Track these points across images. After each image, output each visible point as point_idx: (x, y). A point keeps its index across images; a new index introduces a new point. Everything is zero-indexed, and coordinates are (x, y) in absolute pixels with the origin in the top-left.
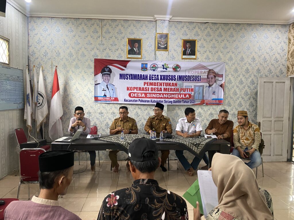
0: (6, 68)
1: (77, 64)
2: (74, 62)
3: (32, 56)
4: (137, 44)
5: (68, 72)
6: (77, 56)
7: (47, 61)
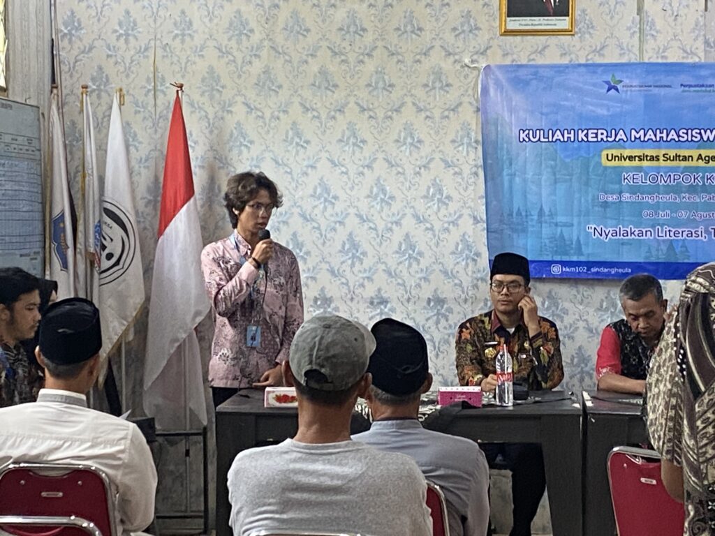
1: (266, 71)
2: (256, 62)
3: (66, 41)
5: (226, 108)
6: (268, 36)
7: (132, 62)
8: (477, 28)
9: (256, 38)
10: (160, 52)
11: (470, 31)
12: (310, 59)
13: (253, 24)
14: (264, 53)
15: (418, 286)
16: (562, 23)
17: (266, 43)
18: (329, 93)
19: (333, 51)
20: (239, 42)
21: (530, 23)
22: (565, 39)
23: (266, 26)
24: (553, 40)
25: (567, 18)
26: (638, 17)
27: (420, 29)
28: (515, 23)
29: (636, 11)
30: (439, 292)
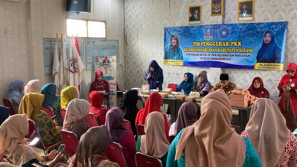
0: (103, 41)
3: (126, 29)
4: (197, 10)
5: (147, 39)
10: (138, 30)
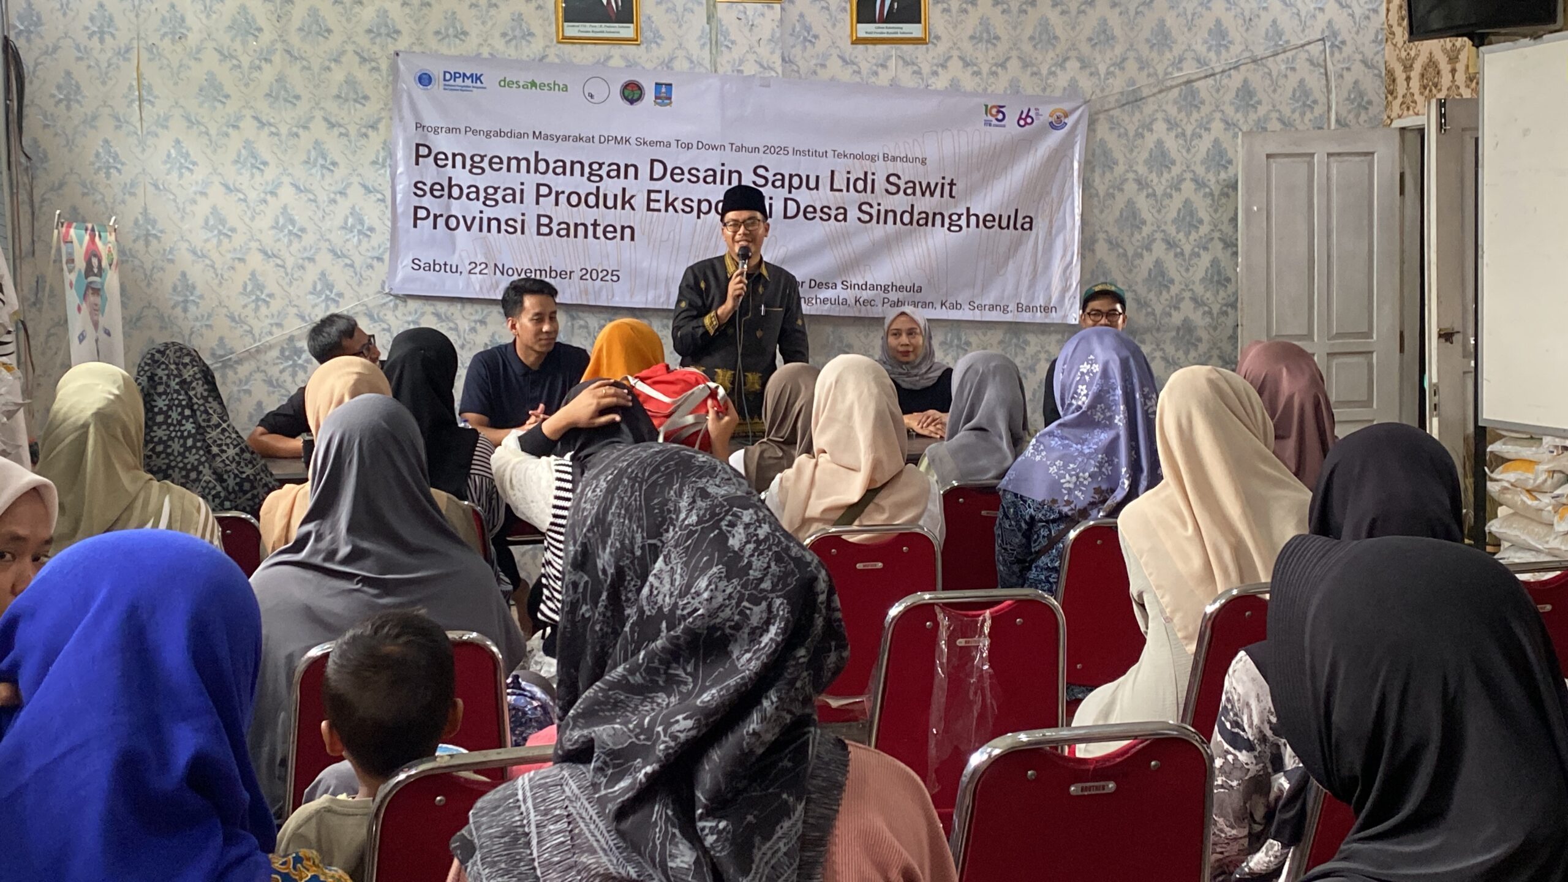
1: (280, 79)
2: (266, 67)
3: (25, 39)
6: (280, 36)
7: (109, 65)
8: (531, 34)
9: (266, 37)
10: (145, 55)
11: (523, 37)
12: (333, 65)
13: (262, 22)
14: (277, 58)
15: (473, 330)
16: (626, 31)
17: (279, 45)
18: (358, 106)
19: (361, 57)
20: (244, 43)
21: (590, 29)
22: (630, 50)
23: (278, 25)
24: (616, 51)
25: (631, 25)
26: (707, 27)
27: (465, 33)
28: (573, 30)
29: (705, 20)
30: (497, 337)
